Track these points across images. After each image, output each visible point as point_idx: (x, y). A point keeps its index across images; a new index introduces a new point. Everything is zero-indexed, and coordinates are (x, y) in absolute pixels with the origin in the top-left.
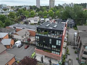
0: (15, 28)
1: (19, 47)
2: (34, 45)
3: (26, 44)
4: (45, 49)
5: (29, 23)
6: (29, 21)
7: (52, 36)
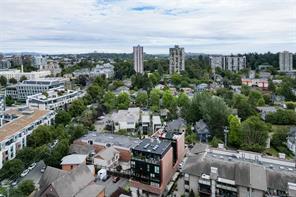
0: (91, 143)
1: (104, 180)
2: (128, 177)
3: (115, 174)
4: (143, 180)
5: (116, 127)
6: (117, 124)
7: (152, 161)
